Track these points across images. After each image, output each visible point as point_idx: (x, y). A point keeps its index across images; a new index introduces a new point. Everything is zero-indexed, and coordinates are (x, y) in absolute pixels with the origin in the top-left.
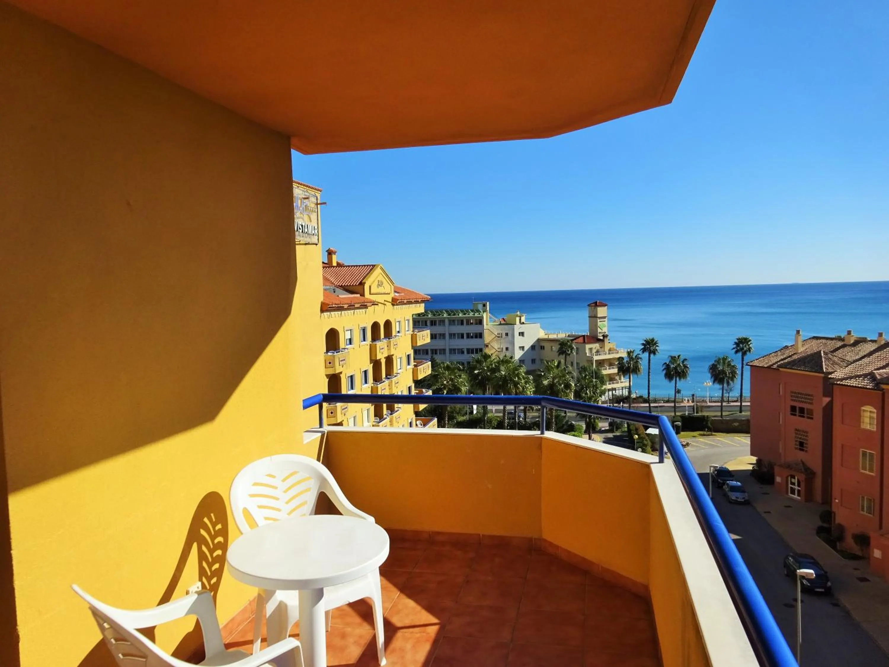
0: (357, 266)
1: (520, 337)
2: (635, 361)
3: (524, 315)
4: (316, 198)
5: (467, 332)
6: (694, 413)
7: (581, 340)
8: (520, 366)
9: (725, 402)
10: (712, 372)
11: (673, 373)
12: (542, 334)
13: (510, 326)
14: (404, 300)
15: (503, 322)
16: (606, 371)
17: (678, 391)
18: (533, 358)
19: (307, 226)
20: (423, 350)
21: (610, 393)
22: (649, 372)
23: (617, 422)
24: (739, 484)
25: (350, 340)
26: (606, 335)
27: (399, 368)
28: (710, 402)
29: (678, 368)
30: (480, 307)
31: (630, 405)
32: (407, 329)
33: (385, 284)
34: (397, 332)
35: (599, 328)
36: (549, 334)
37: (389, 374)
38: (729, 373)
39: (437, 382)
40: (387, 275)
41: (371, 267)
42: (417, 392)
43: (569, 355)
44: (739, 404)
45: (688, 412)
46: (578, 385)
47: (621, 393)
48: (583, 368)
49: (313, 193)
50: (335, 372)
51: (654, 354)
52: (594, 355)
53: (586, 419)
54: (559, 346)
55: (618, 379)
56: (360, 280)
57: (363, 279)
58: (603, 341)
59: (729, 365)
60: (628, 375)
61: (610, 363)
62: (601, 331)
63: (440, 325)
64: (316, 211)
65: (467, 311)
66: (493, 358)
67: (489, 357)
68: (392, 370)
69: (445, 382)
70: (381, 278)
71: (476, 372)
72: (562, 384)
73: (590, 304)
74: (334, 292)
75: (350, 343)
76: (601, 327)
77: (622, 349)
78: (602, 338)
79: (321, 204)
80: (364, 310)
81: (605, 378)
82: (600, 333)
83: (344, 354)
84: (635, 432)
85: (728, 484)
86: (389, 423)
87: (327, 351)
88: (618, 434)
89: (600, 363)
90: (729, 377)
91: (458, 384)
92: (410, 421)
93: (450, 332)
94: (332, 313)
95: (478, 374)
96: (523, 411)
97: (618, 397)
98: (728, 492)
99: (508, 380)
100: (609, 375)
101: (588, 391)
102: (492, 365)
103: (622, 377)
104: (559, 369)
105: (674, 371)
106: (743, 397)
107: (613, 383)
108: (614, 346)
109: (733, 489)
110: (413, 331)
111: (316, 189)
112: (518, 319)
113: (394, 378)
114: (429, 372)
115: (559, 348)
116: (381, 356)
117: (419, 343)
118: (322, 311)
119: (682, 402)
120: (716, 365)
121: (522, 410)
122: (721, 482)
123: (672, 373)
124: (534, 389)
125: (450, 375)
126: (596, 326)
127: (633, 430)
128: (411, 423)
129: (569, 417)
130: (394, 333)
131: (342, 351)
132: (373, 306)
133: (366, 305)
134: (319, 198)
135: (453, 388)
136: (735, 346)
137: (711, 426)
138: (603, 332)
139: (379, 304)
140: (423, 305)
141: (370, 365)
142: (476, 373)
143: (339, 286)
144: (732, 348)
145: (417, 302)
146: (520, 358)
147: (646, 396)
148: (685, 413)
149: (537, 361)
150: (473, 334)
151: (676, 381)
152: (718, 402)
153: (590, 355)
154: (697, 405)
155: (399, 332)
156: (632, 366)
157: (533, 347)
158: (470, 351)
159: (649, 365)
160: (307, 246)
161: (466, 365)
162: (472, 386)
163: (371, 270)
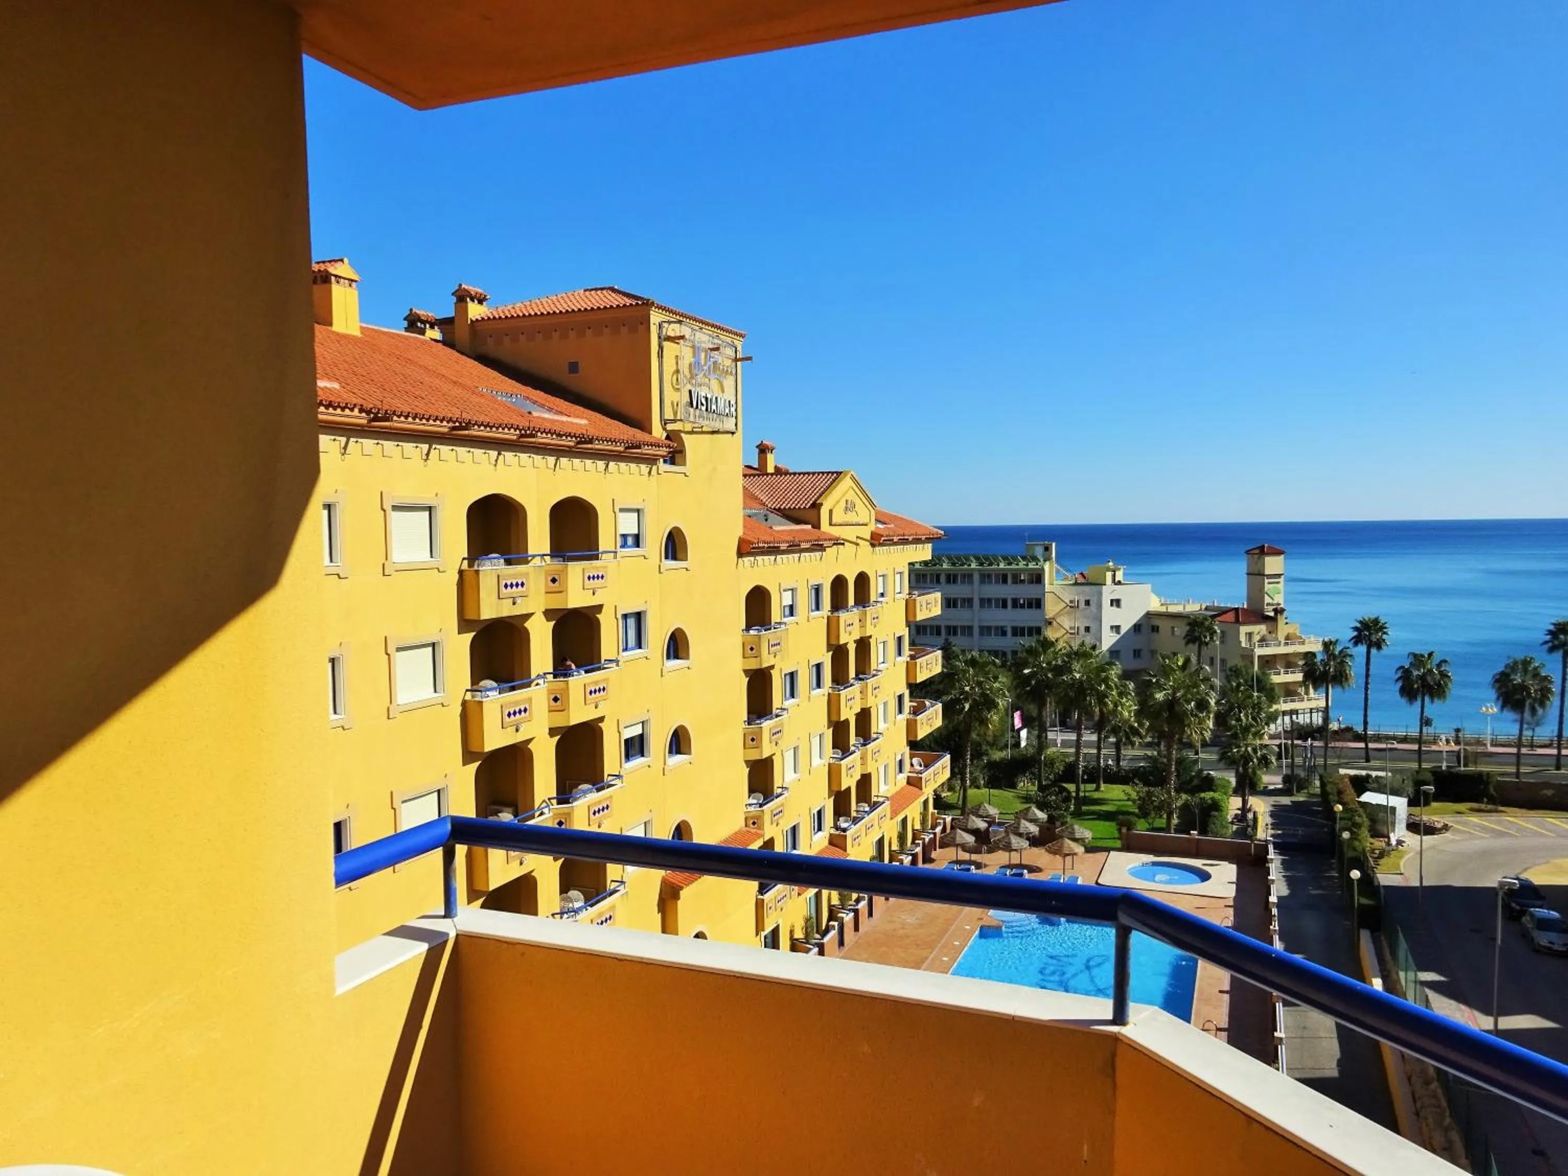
0: (809, 474)
1: (1112, 608)
2: (1338, 661)
3: (1122, 567)
4: (734, 349)
5: (1014, 597)
6: (1460, 766)
7: (1230, 617)
8: (1110, 664)
9: (1525, 746)
10: (1499, 688)
11: (1418, 688)
12: (1155, 604)
13: (1093, 587)
14: (893, 536)
15: (1081, 580)
16: (1279, 678)
17: (1426, 722)
18: (1137, 647)
19: (716, 398)
20: (931, 627)
21: (1287, 719)
22: (1367, 683)
23: (1299, 776)
24: (1555, 914)
25: (791, 607)
26: (1281, 608)
27: (881, 660)
28: (1492, 745)
29: (1429, 678)
30: (1039, 551)
31: (1326, 745)
32: (898, 590)
33: (860, 506)
34: (879, 595)
35: (1266, 596)
36: (1167, 604)
37: (863, 670)
38: (1535, 691)
39: (953, 687)
40: (863, 491)
41: (835, 475)
42: (915, 704)
43: (1207, 644)
44: (1555, 752)
45: (1447, 762)
46: (1223, 702)
47: (1308, 721)
48: (1234, 669)
49: (729, 340)
50: (761, 665)
51: (1379, 647)
52: (1257, 646)
53: (1239, 767)
54: (1188, 628)
55: (1303, 694)
56: (813, 499)
57: (818, 498)
58: (1273, 620)
59: (1536, 675)
60: (1325, 685)
61: (1288, 662)
62: (1270, 601)
63: (963, 582)
64: (734, 372)
65: (1015, 559)
66: (1059, 647)
67: (1052, 644)
68: (867, 664)
69: (967, 689)
70: (851, 496)
71: (1026, 671)
72: (1192, 700)
73: (1252, 550)
74: (766, 520)
75: (792, 614)
76: (1271, 595)
77: (1312, 636)
78: (1272, 614)
79: (742, 359)
80: (818, 554)
81: (1277, 689)
82: (1268, 604)
83: (778, 633)
84: (1336, 798)
85: (1532, 915)
86: (859, 762)
87: (748, 628)
88: (1300, 798)
89: (1268, 662)
90: (1535, 699)
91: (991, 692)
92: (899, 758)
93: (981, 596)
94: (759, 558)
95: (1030, 677)
96: (1114, 746)
97: (1302, 727)
98: (1530, 930)
99: (1087, 689)
100: (1286, 685)
101: (1242, 715)
102: (1056, 659)
103: (1311, 690)
104: (1186, 672)
105: (1420, 682)
106: (1563, 739)
107: (1293, 701)
108: (1296, 629)
109: (1544, 925)
110: (909, 594)
111: (736, 334)
112: (1109, 575)
113: (871, 679)
114: (938, 669)
115: (1188, 631)
116: (848, 638)
117: (921, 616)
118: (741, 554)
119: (1435, 742)
120: (1508, 675)
121: (1112, 743)
122: (1518, 908)
123: (1416, 686)
124: (1136, 708)
125: (976, 675)
126: (1262, 591)
127: (1332, 794)
128: (901, 762)
129: (1204, 760)
130: (873, 597)
131: (775, 628)
132: (835, 546)
133: (822, 545)
134: (739, 348)
135: (982, 700)
136: (1548, 637)
137: (1494, 793)
138: (1275, 602)
139: (846, 543)
140: (929, 547)
141: (826, 654)
142: (1025, 674)
143: (775, 509)
144: (1541, 642)
145: (917, 541)
146: (1110, 648)
147: (1359, 729)
148: (1440, 765)
149: (1145, 654)
150: (1024, 601)
151: (1423, 701)
152: (1509, 746)
153: (1248, 646)
154: (1465, 749)
155: (882, 595)
156: (1331, 670)
157: (1137, 628)
158: (1018, 631)
159: (1368, 670)
160: (715, 436)
161: (1009, 657)
162: (1018, 697)
163: (834, 481)
